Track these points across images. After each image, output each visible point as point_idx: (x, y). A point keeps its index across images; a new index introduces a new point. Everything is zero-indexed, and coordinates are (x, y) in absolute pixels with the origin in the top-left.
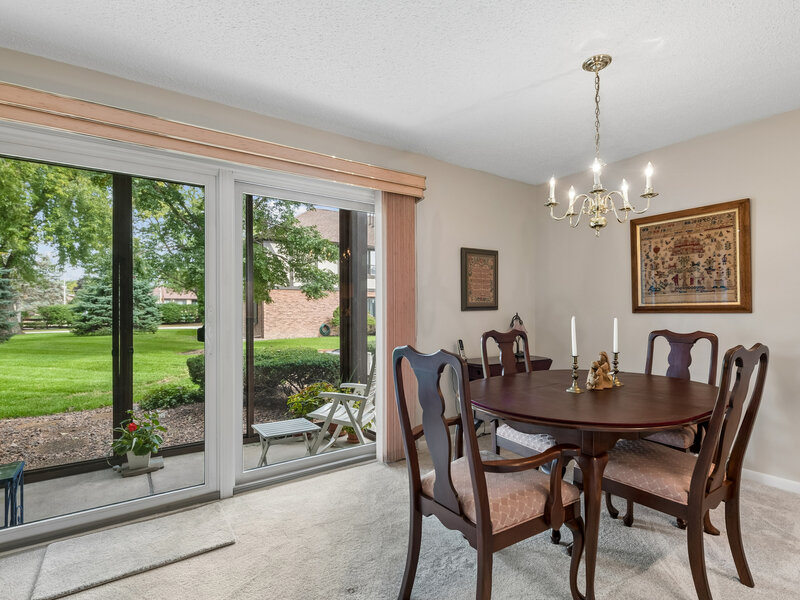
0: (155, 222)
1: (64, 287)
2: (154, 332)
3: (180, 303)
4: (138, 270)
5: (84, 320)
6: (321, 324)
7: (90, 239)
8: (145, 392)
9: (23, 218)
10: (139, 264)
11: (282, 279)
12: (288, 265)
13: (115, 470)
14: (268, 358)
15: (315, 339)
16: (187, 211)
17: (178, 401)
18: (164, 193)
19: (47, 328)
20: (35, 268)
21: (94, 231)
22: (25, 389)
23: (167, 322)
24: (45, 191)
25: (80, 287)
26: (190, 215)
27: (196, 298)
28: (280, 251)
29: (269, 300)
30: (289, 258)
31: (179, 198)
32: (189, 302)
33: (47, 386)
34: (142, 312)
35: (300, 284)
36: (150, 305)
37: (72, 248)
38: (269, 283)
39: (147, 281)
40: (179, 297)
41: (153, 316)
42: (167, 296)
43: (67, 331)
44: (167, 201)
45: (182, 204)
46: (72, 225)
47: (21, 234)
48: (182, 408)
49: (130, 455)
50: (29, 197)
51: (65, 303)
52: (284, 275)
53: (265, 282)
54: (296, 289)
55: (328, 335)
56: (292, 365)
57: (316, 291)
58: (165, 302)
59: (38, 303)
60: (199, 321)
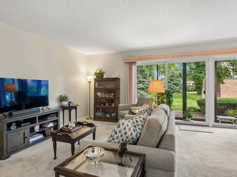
12: (231, 70)
14: (222, 101)
27: (194, 83)
28: (228, 65)
29: (223, 83)
30: (232, 67)
34: (179, 88)
38: (223, 77)
40: (189, 83)
49: (187, 118)
52: (230, 74)
53: (221, 77)
54: (235, 79)
56: (230, 104)
60: (195, 90)
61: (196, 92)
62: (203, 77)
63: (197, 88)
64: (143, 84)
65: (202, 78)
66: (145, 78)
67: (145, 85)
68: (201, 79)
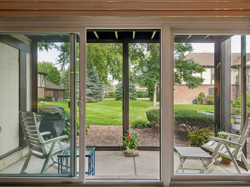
0: (136, 65)
1: (114, 86)
2: (135, 100)
3: (143, 91)
4: (131, 80)
5: (118, 96)
6: (193, 99)
7: (119, 71)
8: (133, 121)
9: (105, 67)
10: (131, 77)
11: (179, 81)
13: (123, 152)
15: (191, 105)
16: (145, 59)
17: (143, 126)
18: (138, 54)
19: (110, 98)
20: (108, 81)
21: (120, 69)
22: (103, 116)
23: (139, 97)
24: (109, 59)
25: (117, 86)
26: (146, 60)
27: (147, 89)
28: (177, 71)
31: (143, 55)
32: (145, 91)
33: (108, 116)
34: (132, 94)
35: (186, 83)
36: (135, 91)
37: (115, 75)
39: (134, 84)
40: (143, 89)
41: (135, 95)
42: (139, 89)
43: (114, 99)
44: (139, 57)
45: (144, 57)
46: (116, 68)
47: (104, 71)
48: (145, 129)
49: (128, 148)
50: (106, 61)
51: (114, 91)
54: (183, 85)
55: (196, 104)
56: (188, 118)
57: (193, 85)
58: (139, 91)
59: (108, 91)
60: (148, 97)
61: (149, 99)
62: (155, 81)
63: (150, 94)
64: (92, 89)
65: (154, 83)
66: (94, 82)
67: (93, 91)
68: (152, 84)
